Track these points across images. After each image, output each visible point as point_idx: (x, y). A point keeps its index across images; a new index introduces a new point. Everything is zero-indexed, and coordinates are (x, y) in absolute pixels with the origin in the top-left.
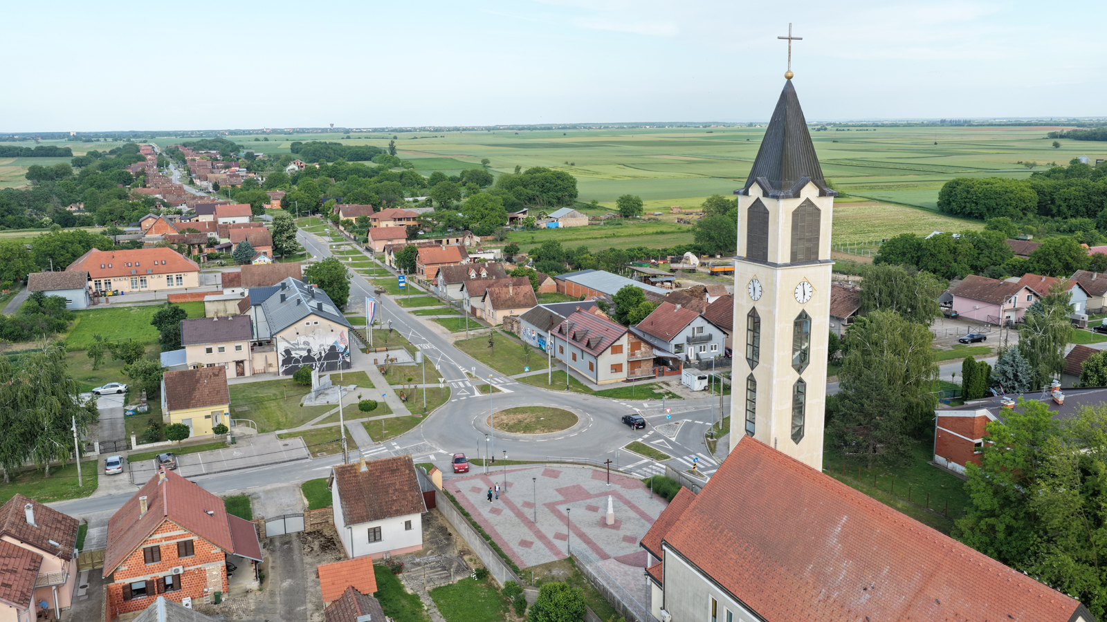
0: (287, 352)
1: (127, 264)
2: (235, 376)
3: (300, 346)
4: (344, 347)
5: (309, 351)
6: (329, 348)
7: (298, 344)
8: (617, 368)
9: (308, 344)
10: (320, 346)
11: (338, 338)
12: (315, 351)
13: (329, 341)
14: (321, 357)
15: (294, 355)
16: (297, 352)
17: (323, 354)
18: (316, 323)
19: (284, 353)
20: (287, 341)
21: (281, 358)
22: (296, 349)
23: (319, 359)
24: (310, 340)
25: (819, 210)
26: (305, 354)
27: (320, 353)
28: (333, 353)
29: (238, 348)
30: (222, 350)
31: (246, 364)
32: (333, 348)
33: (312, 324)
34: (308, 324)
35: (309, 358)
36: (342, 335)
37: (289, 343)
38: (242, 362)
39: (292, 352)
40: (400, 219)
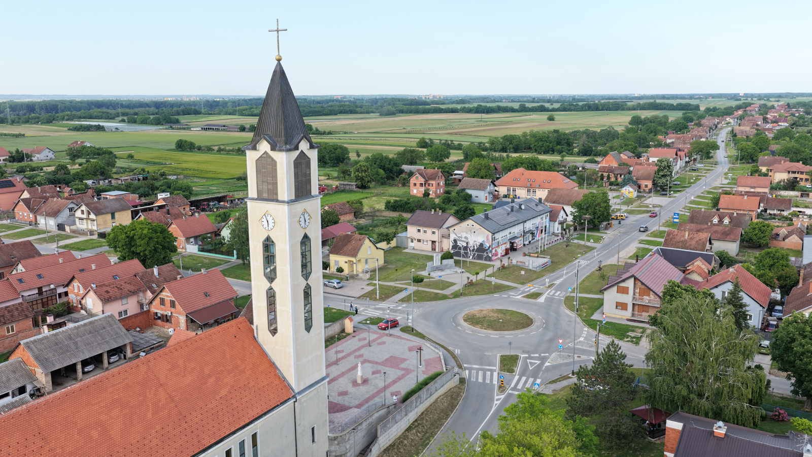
0: (455, 241)
1: (528, 180)
2: (431, 250)
3: (463, 239)
4: (488, 246)
5: (467, 243)
6: (479, 244)
7: (461, 237)
8: (622, 306)
9: (467, 239)
10: (475, 241)
11: (485, 239)
12: (471, 244)
13: (480, 240)
14: (474, 249)
15: (458, 244)
16: (461, 242)
17: (475, 248)
18: (473, 226)
19: (453, 241)
20: (455, 234)
21: (451, 244)
22: (460, 241)
23: (473, 250)
24: (469, 236)
25: (275, 162)
26: (465, 245)
27: (474, 247)
28: (481, 248)
29: (434, 233)
30: (425, 232)
31: (437, 244)
32: (481, 245)
33: (470, 226)
34: (468, 225)
35: (466, 248)
36: (487, 237)
37: (457, 236)
38: (435, 242)
39: (458, 242)
40: (794, 172)
